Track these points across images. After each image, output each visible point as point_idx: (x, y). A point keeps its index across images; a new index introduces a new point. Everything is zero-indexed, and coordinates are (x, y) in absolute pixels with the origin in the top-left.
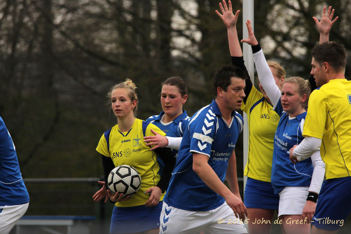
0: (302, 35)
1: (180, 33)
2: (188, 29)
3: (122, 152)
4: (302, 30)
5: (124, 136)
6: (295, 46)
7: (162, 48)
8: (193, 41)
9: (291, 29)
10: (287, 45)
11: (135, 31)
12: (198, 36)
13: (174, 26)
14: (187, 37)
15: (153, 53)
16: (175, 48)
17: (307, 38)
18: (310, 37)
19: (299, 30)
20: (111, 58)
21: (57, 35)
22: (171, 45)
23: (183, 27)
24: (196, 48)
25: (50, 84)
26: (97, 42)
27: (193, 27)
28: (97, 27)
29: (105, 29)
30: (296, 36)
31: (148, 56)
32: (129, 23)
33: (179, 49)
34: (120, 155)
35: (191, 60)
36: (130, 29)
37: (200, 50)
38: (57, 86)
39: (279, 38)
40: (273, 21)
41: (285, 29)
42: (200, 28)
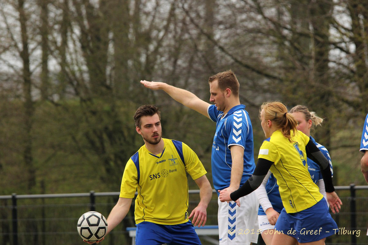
1: (336, 46)
2: (342, 41)
8: (348, 53)
12: (352, 48)
13: (332, 39)
14: (342, 49)
23: (337, 40)
24: (351, 59)
27: (347, 39)
28: (254, 42)
29: (261, 44)
35: (346, 71)
36: (288, 44)
37: (354, 62)
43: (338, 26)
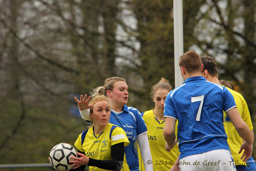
0: (222, 44)
1: (123, 44)
2: (129, 40)
3: (156, 136)
4: (223, 39)
5: (160, 123)
6: (217, 53)
7: (108, 56)
8: (134, 50)
9: (213, 39)
10: (211, 52)
11: (86, 42)
12: (137, 46)
13: (118, 38)
14: (129, 47)
15: (100, 61)
16: (118, 56)
17: (227, 46)
18: (230, 45)
19: (220, 40)
20: (66, 65)
21: (22, 47)
22: (116, 53)
23: (125, 39)
24: (136, 55)
25: (17, 87)
26: (54, 52)
27: (133, 38)
28: (55, 40)
29: (61, 41)
30: (219, 44)
31: (97, 63)
32: (80, 37)
33: (122, 57)
34: (154, 139)
35: (132, 65)
36: (82, 41)
37: (139, 57)
38: (22, 89)
39: (204, 47)
40: (199, 33)
41: (209, 39)
42: (138, 39)
43: (125, 27)
